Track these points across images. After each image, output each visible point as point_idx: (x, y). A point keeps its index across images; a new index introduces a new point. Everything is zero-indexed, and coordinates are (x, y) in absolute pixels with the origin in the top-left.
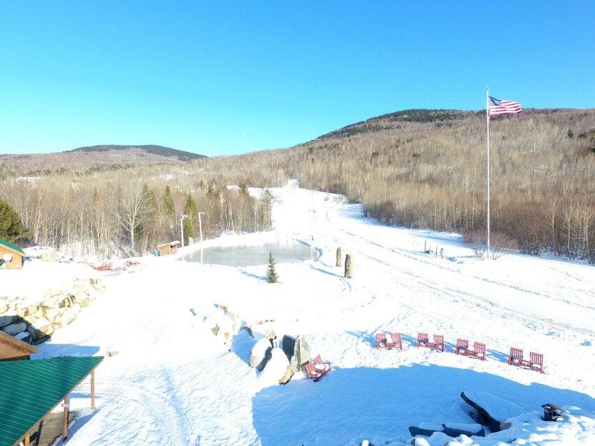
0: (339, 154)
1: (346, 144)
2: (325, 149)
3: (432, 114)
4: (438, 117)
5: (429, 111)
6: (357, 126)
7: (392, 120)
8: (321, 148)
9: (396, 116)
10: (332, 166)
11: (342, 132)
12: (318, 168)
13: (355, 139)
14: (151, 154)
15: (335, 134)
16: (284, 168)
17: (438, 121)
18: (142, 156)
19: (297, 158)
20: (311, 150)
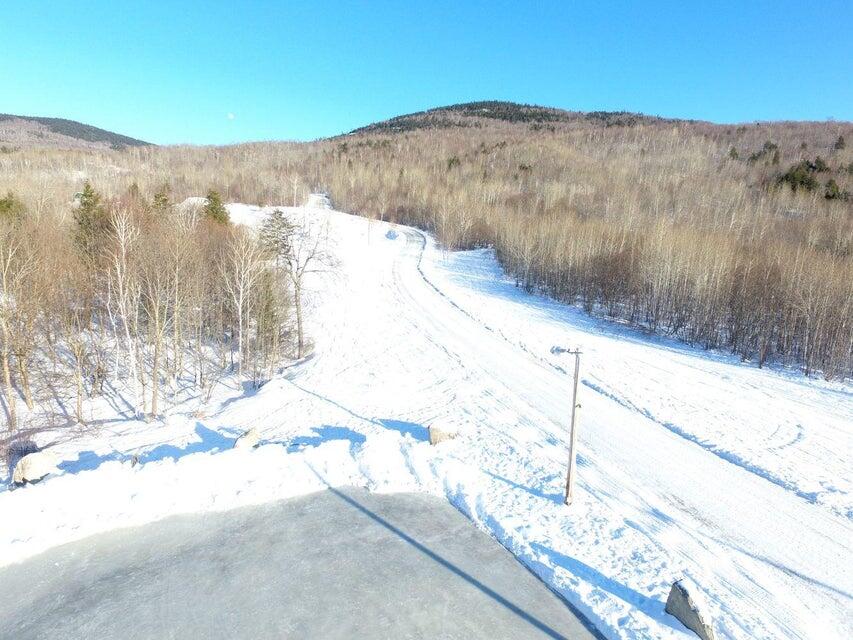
0: (393, 157)
1: (401, 142)
2: (368, 147)
3: (524, 111)
4: (533, 116)
5: (519, 106)
6: (414, 117)
7: (466, 115)
8: (360, 145)
9: (472, 108)
10: (387, 176)
11: (391, 125)
12: (362, 176)
13: (413, 136)
14: (58, 135)
15: (381, 127)
16: (301, 174)
17: (534, 122)
18: (41, 136)
19: (321, 158)
20: (344, 148)
